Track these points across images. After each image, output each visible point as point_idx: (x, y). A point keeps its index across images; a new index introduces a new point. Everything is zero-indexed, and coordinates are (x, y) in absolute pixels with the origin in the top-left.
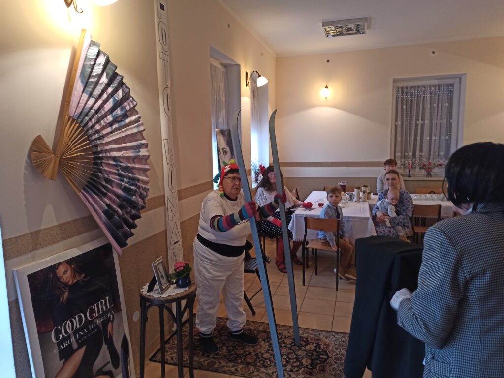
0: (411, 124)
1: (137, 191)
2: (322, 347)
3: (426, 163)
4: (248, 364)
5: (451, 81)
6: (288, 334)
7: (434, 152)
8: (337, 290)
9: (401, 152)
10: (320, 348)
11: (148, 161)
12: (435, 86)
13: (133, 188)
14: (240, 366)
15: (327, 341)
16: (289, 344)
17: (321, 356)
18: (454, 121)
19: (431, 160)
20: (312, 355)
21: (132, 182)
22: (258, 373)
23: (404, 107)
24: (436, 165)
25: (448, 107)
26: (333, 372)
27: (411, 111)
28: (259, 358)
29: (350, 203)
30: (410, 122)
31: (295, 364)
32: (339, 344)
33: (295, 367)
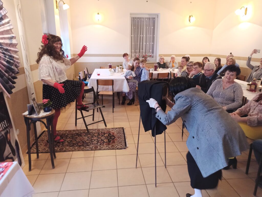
0: (138, 36)
1: (13, 63)
2: (111, 134)
3: (145, 55)
4: (80, 146)
5: (154, 16)
6: (95, 132)
7: (148, 50)
8: (113, 112)
9: (134, 50)
10: (111, 135)
11: (17, 47)
12: (147, 18)
13: (11, 61)
14: (76, 147)
15: (113, 132)
16: (97, 135)
17: (112, 138)
18: (155, 36)
19: (146, 54)
20: (108, 138)
21: (11, 58)
22: (86, 148)
23: (135, 28)
24: (149, 56)
25: (153, 29)
26: (118, 142)
27: (138, 30)
28: (84, 143)
29: (115, 73)
30: (138, 35)
31: (101, 142)
32: (118, 132)
33: (102, 143)
